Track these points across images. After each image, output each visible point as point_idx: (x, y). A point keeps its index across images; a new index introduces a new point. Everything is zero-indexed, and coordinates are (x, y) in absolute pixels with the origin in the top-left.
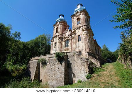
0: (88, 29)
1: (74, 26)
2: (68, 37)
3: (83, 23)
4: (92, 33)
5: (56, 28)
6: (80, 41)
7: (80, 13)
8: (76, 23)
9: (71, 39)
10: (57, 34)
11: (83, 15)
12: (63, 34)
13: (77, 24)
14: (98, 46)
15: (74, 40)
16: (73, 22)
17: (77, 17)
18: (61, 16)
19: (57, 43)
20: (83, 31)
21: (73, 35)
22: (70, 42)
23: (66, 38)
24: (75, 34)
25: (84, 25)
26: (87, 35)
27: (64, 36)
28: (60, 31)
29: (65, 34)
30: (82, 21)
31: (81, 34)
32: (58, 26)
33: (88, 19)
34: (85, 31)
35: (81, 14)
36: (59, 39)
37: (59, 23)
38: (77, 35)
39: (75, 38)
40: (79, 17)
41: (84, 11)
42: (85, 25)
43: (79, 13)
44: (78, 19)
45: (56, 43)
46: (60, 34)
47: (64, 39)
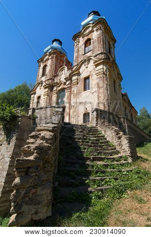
0: (109, 60)
1: (78, 57)
2: (65, 84)
3: (97, 48)
4: (119, 74)
5: (42, 65)
6: (89, 89)
7: (93, 27)
8: (82, 52)
9: (71, 88)
10: (44, 79)
11: (99, 32)
12: (55, 76)
13: (85, 53)
14: (132, 107)
15: (74, 89)
16: (76, 50)
17: (86, 38)
18: (54, 43)
19: (42, 97)
20: (96, 66)
21: (74, 78)
22: (67, 94)
23: (59, 87)
24: (79, 74)
25: (100, 52)
26: (104, 73)
27: (55, 81)
28: (50, 71)
29: (59, 78)
30: (96, 44)
31: (92, 73)
32: (46, 61)
33: (111, 44)
34: (101, 66)
35: (95, 29)
36: (45, 88)
37: (49, 56)
38: (83, 76)
39: (78, 83)
40: (89, 37)
41: (101, 23)
42: (102, 53)
43: (90, 29)
44: (88, 42)
45: (39, 97)
46: (48, 78)
47: (55, 88)
